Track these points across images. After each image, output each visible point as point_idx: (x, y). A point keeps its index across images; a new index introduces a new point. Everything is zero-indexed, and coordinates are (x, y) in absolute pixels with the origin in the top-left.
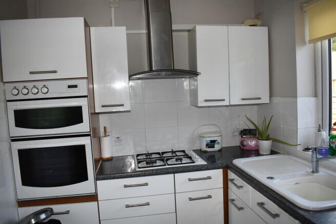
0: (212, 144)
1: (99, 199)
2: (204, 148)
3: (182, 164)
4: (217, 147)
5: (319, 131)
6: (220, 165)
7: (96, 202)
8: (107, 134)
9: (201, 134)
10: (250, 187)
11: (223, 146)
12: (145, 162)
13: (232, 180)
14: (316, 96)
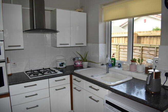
0: (62, 64)
1: (10, 95)
2: (59, 67)
3: (51, 74)
4: (64, 66)
5: (107, 57)
6: (69, 73)
7: (9, 97)
8: (9, 62)
9: (56, 60)
10: (85, 80)
11: (67, 65)
12: (33, 75)
13: (75, 79)
14: (105, 43)
